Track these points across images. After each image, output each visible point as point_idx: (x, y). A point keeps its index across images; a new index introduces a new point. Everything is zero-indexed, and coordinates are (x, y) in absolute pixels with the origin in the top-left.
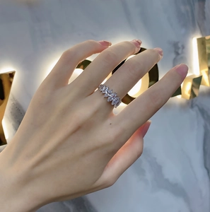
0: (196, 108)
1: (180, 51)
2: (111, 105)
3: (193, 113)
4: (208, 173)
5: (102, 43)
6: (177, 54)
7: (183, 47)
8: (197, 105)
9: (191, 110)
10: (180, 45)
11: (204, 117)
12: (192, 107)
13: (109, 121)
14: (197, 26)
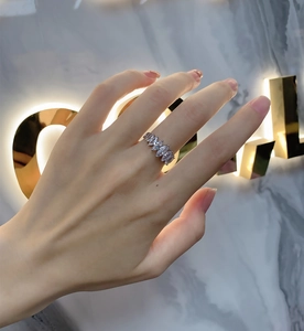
0: (267, 193)
1: (240, 101)
2: (160, 161)
4: (286, 297)
5: (147, 74)
6: (236, 104)
7: (246, 94)
8: (269, 189)
9: (257, 196)
10: (240, 90)
11: (280, 208)
12: (260, 190)
14: (272, 60)
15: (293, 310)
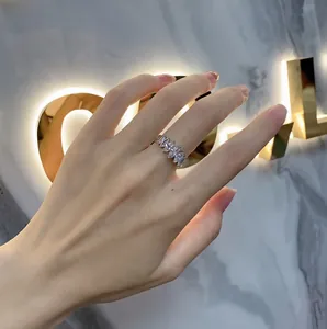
0: (286, 174)
1: (258, 82)
3: (281, 181)
4: (306, 278)
6: (254, 86)
7: (264, 76)
8: (287, 169)
9: (276, 177)
10: (258, 72)
11: (300, 192)
12: (279, 171)
13: (170, 186)
14: (289, 41)
15: (313, 289)
